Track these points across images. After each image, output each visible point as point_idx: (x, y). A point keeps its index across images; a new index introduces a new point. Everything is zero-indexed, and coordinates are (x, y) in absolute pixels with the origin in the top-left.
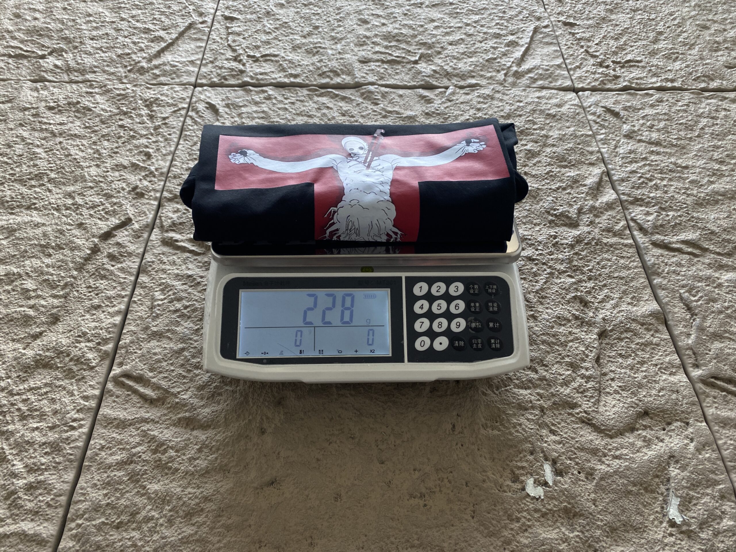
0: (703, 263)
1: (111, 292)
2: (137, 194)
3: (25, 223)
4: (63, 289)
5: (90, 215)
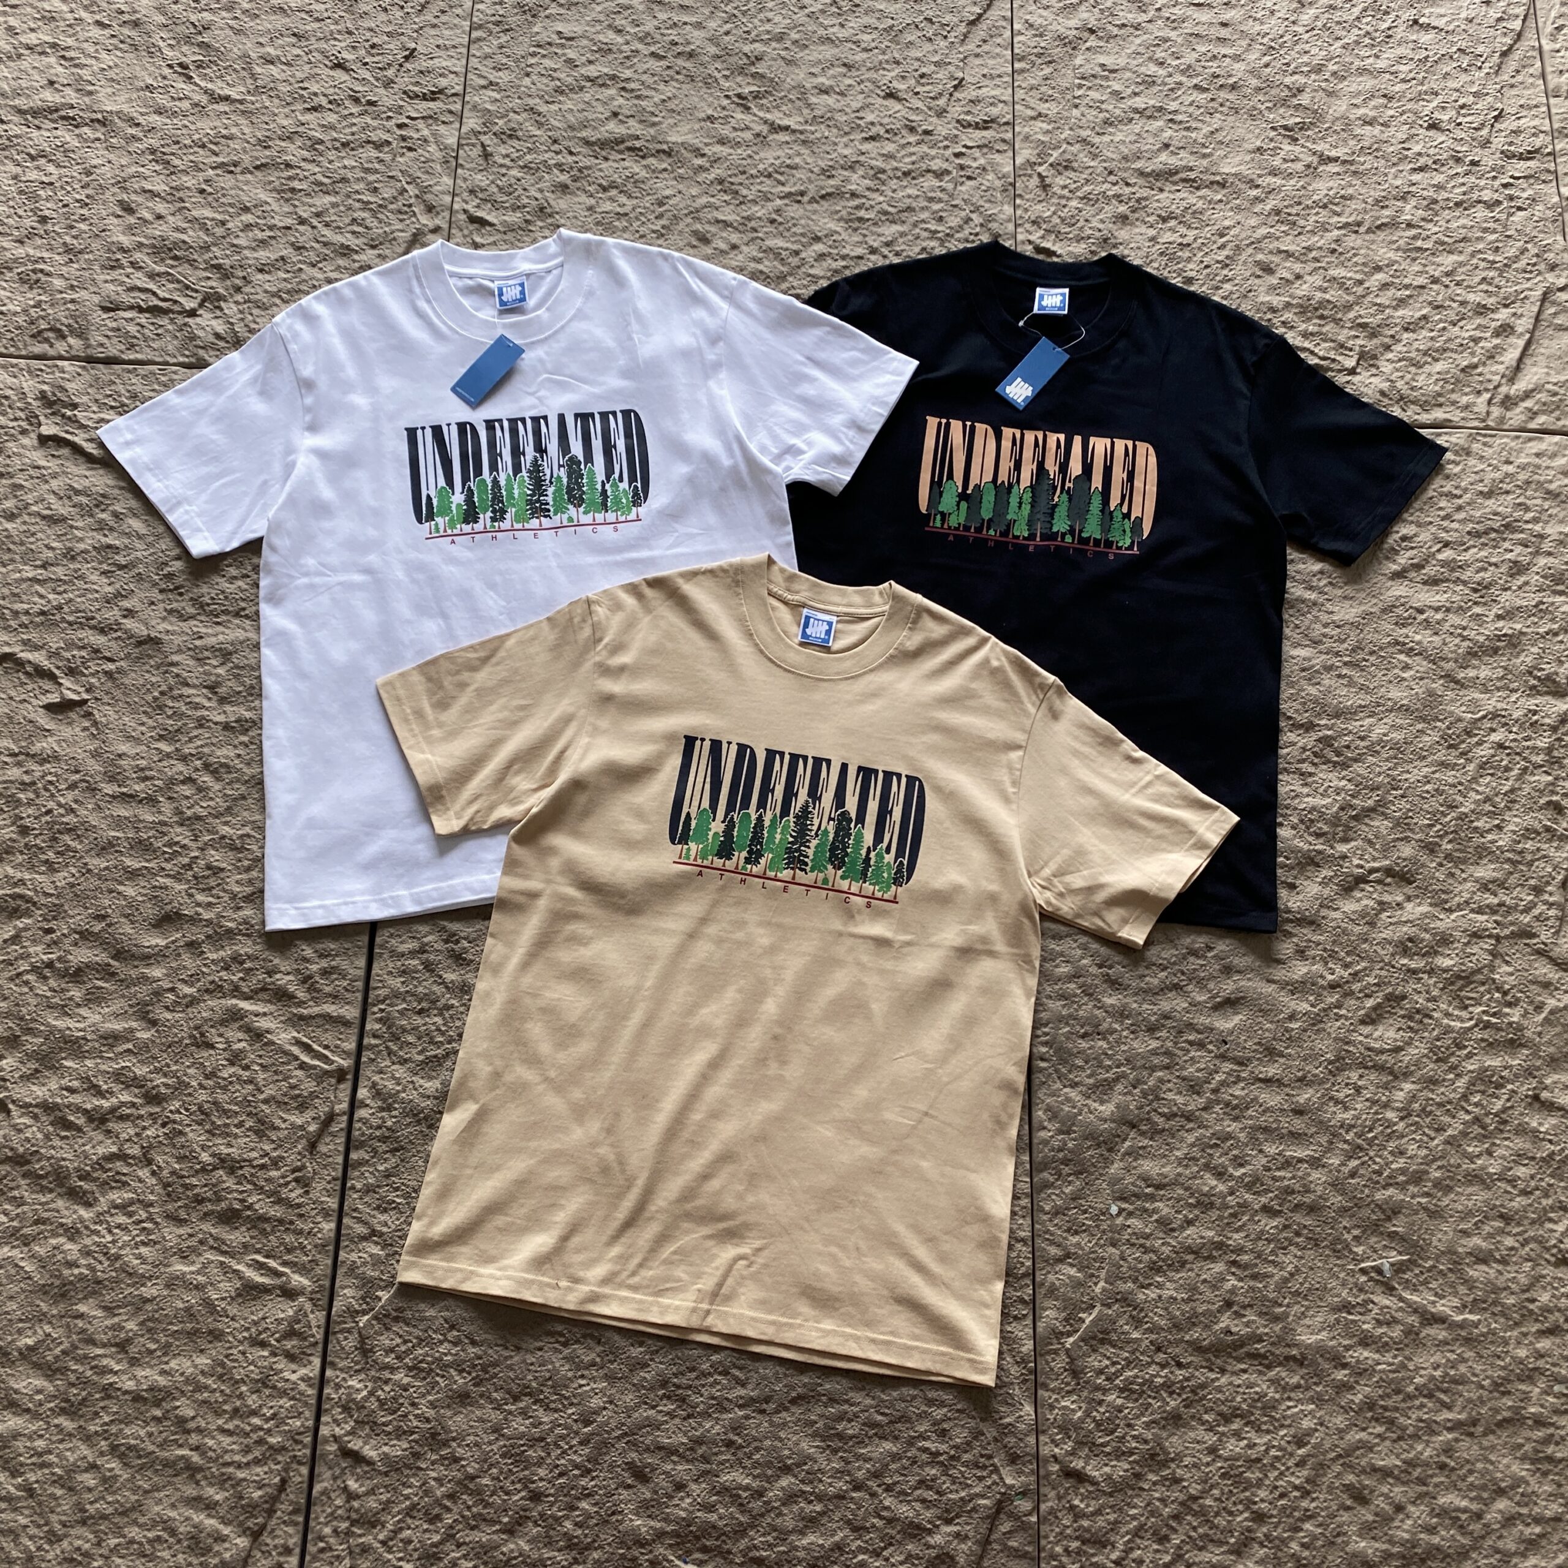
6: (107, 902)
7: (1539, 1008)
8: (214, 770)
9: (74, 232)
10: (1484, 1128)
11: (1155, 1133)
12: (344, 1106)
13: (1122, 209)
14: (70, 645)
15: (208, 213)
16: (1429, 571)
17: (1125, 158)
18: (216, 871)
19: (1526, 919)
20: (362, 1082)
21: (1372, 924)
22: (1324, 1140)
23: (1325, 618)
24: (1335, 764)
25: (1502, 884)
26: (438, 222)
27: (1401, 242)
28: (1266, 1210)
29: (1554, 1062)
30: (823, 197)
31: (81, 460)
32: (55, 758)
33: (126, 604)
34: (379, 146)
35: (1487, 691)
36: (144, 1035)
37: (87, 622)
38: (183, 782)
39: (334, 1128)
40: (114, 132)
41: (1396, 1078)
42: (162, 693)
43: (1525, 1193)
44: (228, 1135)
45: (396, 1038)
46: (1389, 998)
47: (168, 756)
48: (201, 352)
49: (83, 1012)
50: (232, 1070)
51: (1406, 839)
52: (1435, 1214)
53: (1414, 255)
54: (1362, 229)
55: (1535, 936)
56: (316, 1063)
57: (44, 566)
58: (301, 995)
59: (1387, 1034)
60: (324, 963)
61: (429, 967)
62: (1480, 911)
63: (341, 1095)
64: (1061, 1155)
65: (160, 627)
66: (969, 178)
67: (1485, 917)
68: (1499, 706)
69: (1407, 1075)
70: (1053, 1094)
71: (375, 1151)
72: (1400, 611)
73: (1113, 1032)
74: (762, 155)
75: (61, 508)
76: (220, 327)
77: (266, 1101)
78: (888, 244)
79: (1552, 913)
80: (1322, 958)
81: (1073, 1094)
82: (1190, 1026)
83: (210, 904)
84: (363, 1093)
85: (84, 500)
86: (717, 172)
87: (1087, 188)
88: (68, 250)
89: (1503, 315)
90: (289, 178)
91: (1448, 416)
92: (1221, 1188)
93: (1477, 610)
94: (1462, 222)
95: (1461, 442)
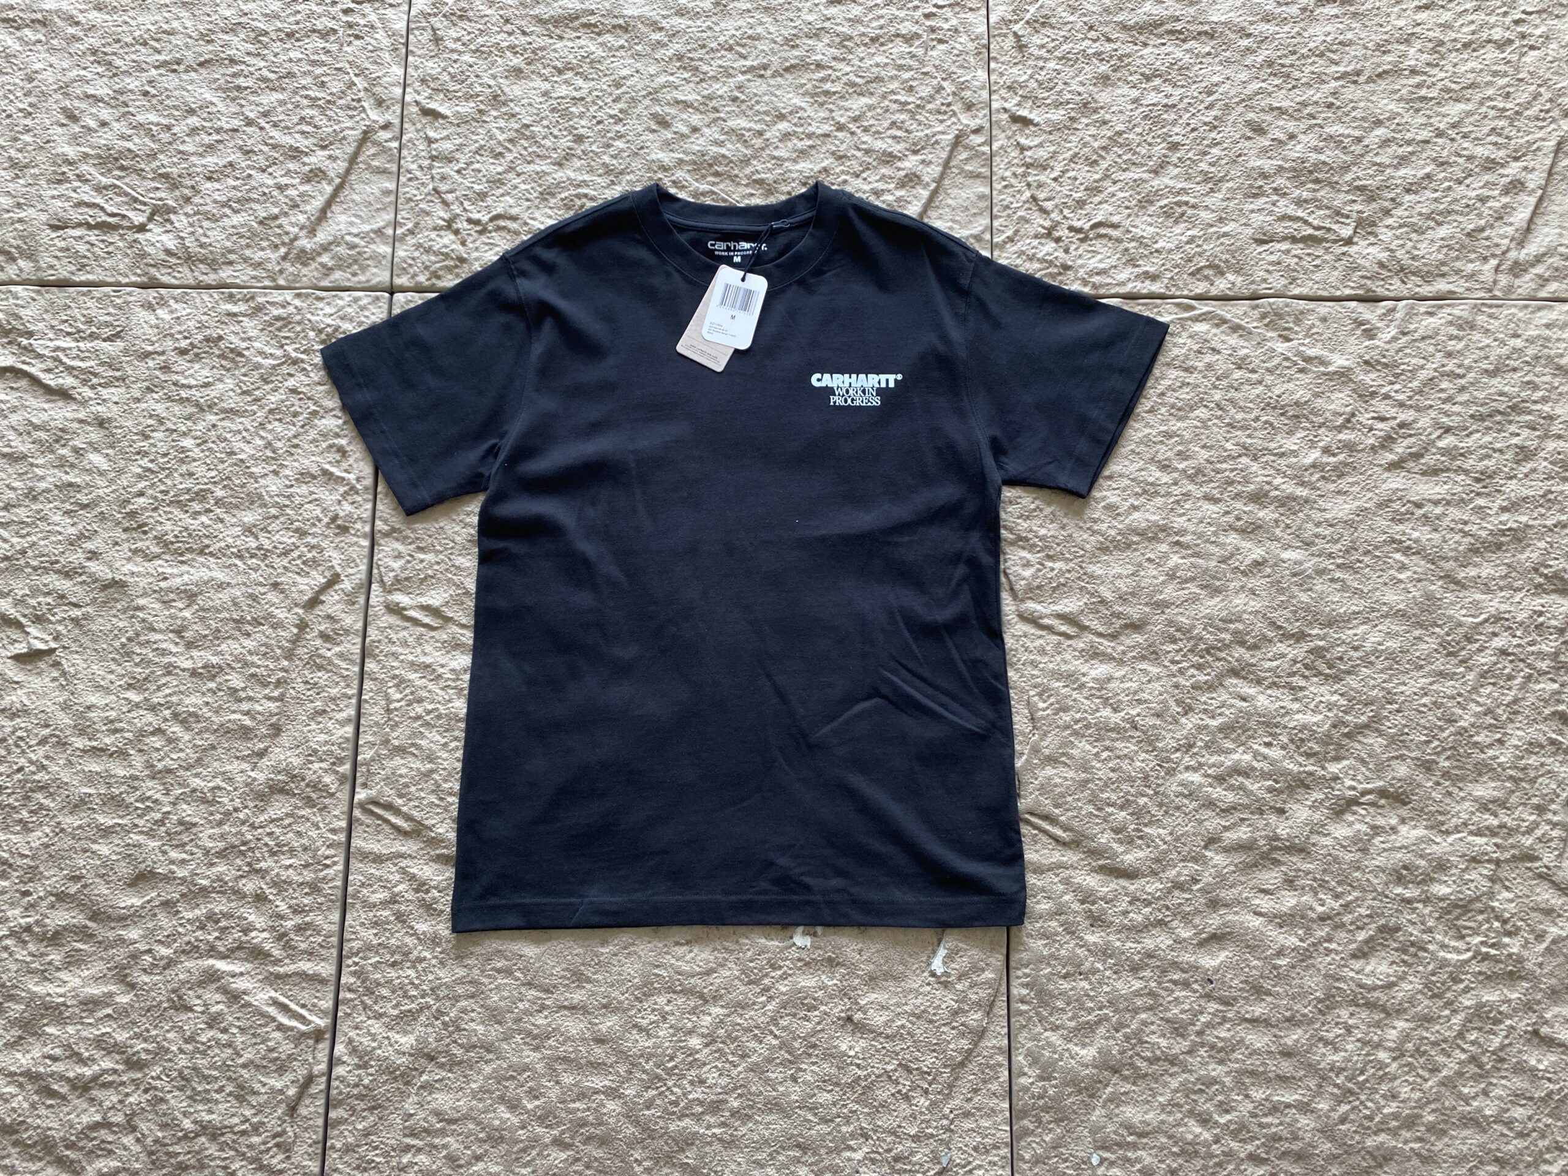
0: (1075, 650)
1: (335, 691)
2: (339, 527)
3: (206, 583)
4: (276, 687)
5: (285, 568)
6: (82, 863)
7: (1540, 937)
8: (184, 720)
9: (19, 145)
10: (1480, 1066)
11: (1138, 1077)
12: (323, 1067)
13: (1104, 68)
14: (35, 591)
15: (153, 117)
16: (1428, 460)
17: (1107, 10)
18: (188, 826)
19: (1527, 841)
20: (340, 1038)
21: (1364, 851)
22: (1312, 1083)
23: (1317, 516)
24: (1327, 675)
25: (1503, 804)
26: (388, 117)
27: (1404, 91)
28: (1253, 1158)
29: (1554, 995)
30: (787, 70)
31: (41, 391)
32: (24, 711)
33: (89, 545)
34: (325, 34)
35: (1488, 591)
36: (124, 999)
37: (50, 566)
38: (153, 734)
39: (314, 1089)
40: (53, 33)
41: (1388, 1014)
42: (129, 639)
43: (1521, 1135)
44: (209, 1101)
45: (370, 992)
46: (1382, 929)
47: (137, 706)
48: (153, 271)
49: (64, 975)
50: (210, 1033)
51: (1402, 757)
52: (1428, 1159)
53: (1417, 105)
54: (1362, 79)
55: (1537, 859)
56: (294, 1023)
57: (7, 507)
58: (276, 952)
59: (1379, 968)
60: (298, 920)
61: (400, 917)
62: (1479, 833)
63: (319, 1056)
64: (1041, 1102)
65: (126, 568)
66: (941, 41)
67: (1484, 840)
68: (1503, 607)
69: (1398, 1012)
70: (1035, 1038)
71: (353, 1109)
72: (1396, 506)
73: (1095, 971)
74: (723, 25)
75: (21, 446)
76: (170, 242)
77: (244, 1066)
78: (855, 119)
79: (1555, 833)
80: (1312, 888)
81: (1054, 1038)
82: (1175, 965)
83: (183, 862)
84: (340, 1049)
85: (43, 435)
86: (676, 47)
87: (1065, 47)
88: (14, 164)
89: (1513, 169)
90: (234, 75)
91: (1451, 287)
92: (1206, 1136)
93: (1481, 502)
94: (1471, 65)
95: (1465, 314)
